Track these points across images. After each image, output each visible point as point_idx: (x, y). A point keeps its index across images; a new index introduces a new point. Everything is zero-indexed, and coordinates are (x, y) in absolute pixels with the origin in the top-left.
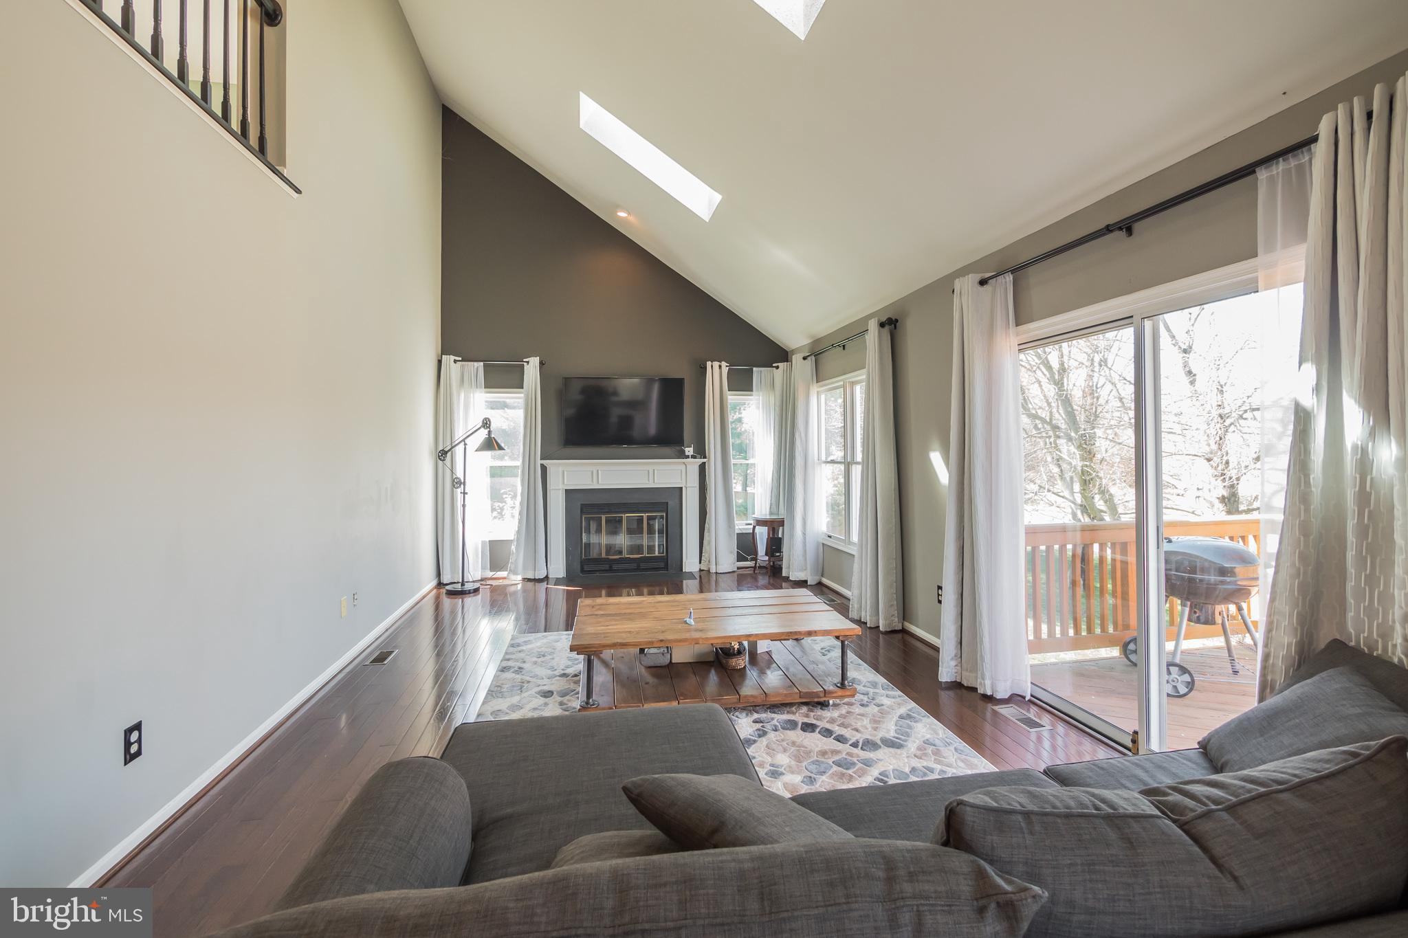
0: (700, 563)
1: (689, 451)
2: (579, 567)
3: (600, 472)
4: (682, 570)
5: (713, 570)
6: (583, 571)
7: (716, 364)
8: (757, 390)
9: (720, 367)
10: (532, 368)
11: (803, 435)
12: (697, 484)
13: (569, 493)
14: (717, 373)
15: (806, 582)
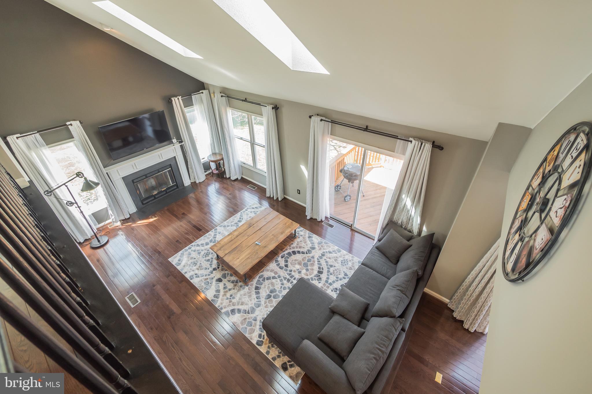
0: (190, 180)
1: (174, 141)
2: (141, 204)
3: (136, 164)
4: (184, 186)
5: (197, 182)
6: (143, 204)
7: (176, 99)
8: (196, 104)
9: (178, 99)
10: (75, 127)
11: (227, 128)
12: (181, 153)
13: (124, 178)
14: (177, 102)
15: (237, 179)
